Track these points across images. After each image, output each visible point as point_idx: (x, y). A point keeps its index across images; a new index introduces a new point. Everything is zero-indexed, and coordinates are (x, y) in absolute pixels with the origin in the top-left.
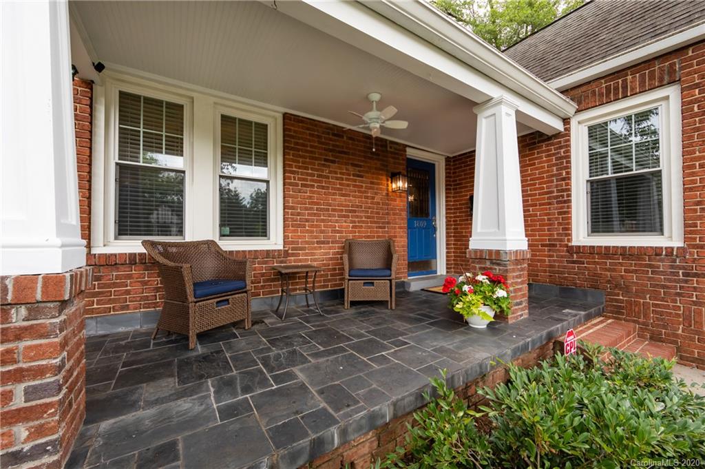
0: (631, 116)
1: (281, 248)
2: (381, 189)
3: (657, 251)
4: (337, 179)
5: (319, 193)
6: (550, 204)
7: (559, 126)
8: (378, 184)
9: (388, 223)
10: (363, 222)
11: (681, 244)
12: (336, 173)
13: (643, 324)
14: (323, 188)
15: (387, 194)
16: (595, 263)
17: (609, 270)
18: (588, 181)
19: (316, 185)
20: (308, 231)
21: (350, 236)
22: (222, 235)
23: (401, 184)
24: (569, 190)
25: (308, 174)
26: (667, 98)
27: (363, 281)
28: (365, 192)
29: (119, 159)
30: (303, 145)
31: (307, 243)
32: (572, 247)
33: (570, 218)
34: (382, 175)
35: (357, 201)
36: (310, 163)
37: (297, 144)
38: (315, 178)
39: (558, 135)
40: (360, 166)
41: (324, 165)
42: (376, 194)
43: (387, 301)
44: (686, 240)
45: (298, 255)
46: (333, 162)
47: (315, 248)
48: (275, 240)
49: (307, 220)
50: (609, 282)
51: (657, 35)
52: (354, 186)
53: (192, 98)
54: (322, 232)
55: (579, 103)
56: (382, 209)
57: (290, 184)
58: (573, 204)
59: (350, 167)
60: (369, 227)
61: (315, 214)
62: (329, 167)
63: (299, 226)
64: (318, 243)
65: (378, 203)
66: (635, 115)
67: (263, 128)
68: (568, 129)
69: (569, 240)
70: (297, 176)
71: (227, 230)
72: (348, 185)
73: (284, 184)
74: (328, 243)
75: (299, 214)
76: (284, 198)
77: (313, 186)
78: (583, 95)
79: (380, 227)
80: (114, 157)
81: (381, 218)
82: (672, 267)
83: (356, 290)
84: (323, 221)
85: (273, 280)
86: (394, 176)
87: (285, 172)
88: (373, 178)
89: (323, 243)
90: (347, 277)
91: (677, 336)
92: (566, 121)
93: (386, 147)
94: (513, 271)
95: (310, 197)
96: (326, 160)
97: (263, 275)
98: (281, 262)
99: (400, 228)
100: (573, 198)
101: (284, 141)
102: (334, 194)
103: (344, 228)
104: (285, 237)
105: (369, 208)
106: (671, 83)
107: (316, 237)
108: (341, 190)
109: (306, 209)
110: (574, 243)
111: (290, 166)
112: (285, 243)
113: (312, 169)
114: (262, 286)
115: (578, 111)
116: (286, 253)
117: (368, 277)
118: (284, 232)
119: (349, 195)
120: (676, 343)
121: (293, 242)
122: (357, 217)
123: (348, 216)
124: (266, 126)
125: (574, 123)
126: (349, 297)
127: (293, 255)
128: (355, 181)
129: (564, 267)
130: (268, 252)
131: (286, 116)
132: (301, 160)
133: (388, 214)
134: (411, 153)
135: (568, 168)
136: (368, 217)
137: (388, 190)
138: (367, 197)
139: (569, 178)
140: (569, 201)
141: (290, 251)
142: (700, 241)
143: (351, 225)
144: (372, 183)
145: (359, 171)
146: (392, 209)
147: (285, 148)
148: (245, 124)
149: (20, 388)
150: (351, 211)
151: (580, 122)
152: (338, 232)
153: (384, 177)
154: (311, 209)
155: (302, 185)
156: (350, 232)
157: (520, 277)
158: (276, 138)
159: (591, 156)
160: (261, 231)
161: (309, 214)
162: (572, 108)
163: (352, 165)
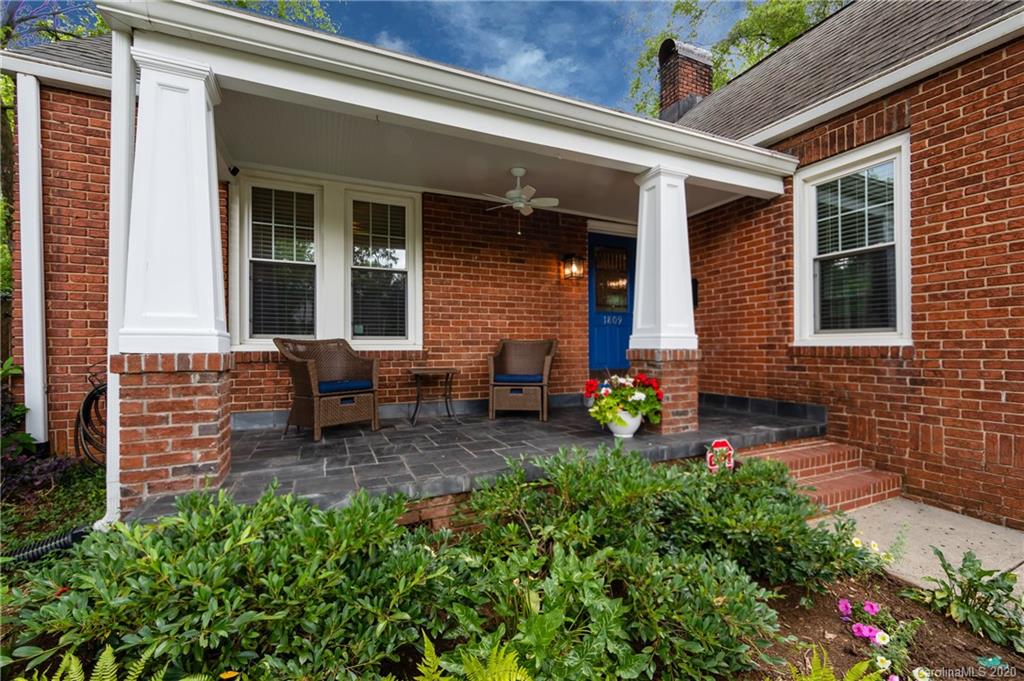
0: (836, 181)
1: (420, 348)
2: (551, 277)
3: (881, 352)
4: (489, 266)
5: (465, 284)
6: (768, 291)
7: (776, 187)
8: (546, 270)
9: (560, 319)
10: (525, 318)
11: (909, 342)
12: (487, 259)
13: (869, 447)
14: (471, 277)
15: (559, 283)
16: (817, 369)
17: (831, 378)
18: (815, 260)
19: (462, 274)
20: (451, 330)
21: (507, 335)
22: (355, 334)
23: (574, 269)
24: (790, 272)
25: (452, 263)
26: (898, 149)
27: (509, 388)
28: (527, 281)
29: (253, 256)
30: (445, 228)
31: (451, 343)
32: (792, 348)
33: (792, 310)
34: (550, 258)
35: (516, 293)
36: (454, 249)
37: (437, 227)
38: (461, 266)
39: (777, 199)
40: (521, 249)
41: (472, 251)
42: (543, 282)
43: (538, 412)
44: (914, 336)
45: (440, 357)
46: (485, 246)
47: (461, 350)
48: (413, 340)
49: (451, 317)
50: (831, 394)
52: (512, 274)
53: (322, 187)
54: (469, 330)
55: (801, 157)
56: (551, 301)
57: (430, 275)
58: (796, 291)
59: (506, 252)
60: (533, 325)
61: (461, 309)
62: (479, 252)
63: (441, 323)
64: (464, 343)
65: (545, 294)
66: (842, 179)
67: (400, 211)
68: (789, 191)
69: (791, 340)
70: (438, 265)
71: (360, 328)
72: (504, 273)
73: (424, 276)
74: (477, 343)
75: (441, 309)
76: (424, 290)
77: (458, 276)
78: (805, 145)
79: (548, 325)
80: (248, 256)
81: (549, 313)
82: (899, 372)
83: (502, 398)
84: (471, 317)
85: (410, 385)
86: (567, 259)
87: (424, 261)
88: (538, 263)
89: (471, 343)
90: (492, 382)
91: (902, 462)
92: (787, 180)
93: (558, 221)
94: (672, 373)
95: (455, 290)
96: (474, 244)
97: (398, 378)
98: (419, 365)
99: (576, 325)
100: (796, 283)
101: (424, 225)
102: (485, 285)
103: (500, 326)
104: (425, 336)
105: (533, 300)
106: (901, 130)
107: (462, 336)
108: (495, 279)
109: (450, 303)
110: (796, 343)
111: (431, 254)
112: (425, 343)
113: (457, 256)
114: (398, 391)
115: (800, 167)
116: (425, 355)
117: (517, 383)
118: (424, 330)
119: (505, 286)
120: (901, 471)
121: (433, 343)
122: (516, 312)
123: (504, 311)
124: (403, 209)
125: (797, 181)
126: (494, 406)
127: (433, 357)
128: (514, 267)
129: (784, 375)
130: (404, 353)
131: (425, 196)
132: (443, 246)
133: (559, 307)
134: (593, 226)
135: (789, 243)
136: (530, 312)
137: (559, 277)
138: (529, 287)
139: (791, 257)
140: (792, 287)
141: (430, 353)
142: (929, 338)
143: (508, 322)
144: (536, 269)
145: (519, 255)
146: (566, 301)
147: (424, 233)
148: (380, 208)
149: (196, 426)
150: (507, 305)
151: (805, 181)
152: (491, 330)
153: (554, 261)
154: (456, 303)
155: (445, 276)
156: (508, 330)
157: (684, 381)
158: (413, 223)
159: (820, 226)
160: (398, 329)
161: (453, 310)
162: (787, 163)
163: (510, 248)
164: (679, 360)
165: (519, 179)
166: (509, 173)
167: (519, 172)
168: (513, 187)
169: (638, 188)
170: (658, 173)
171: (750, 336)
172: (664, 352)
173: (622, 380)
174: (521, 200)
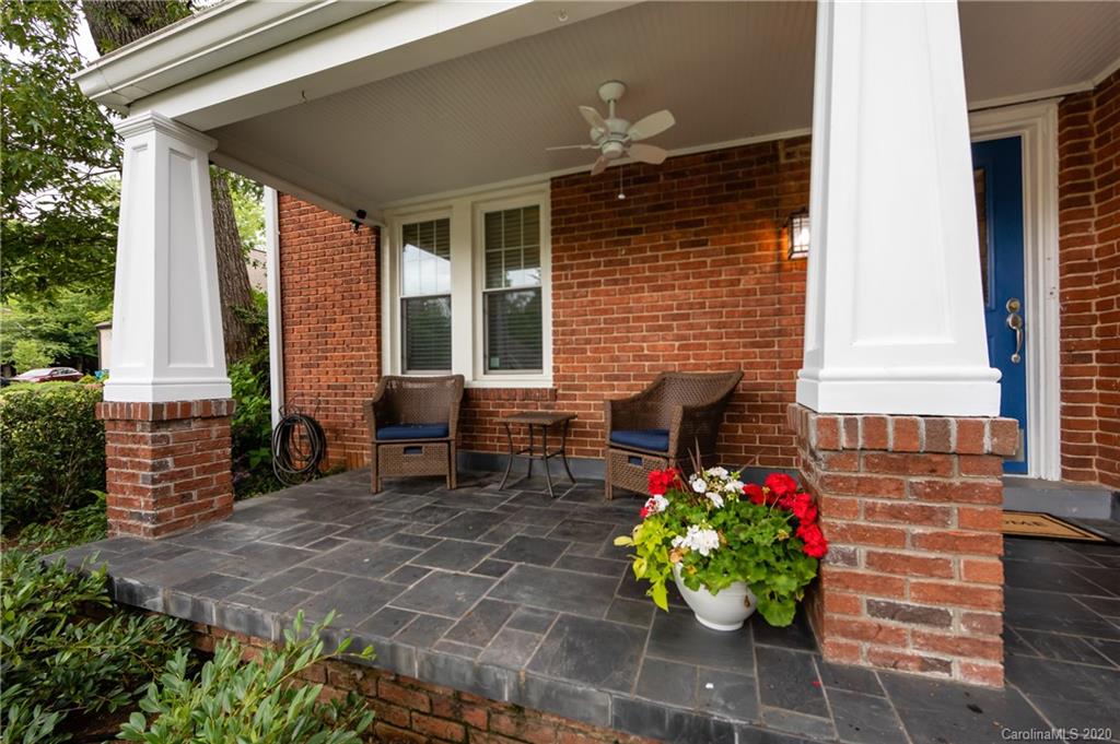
1: (550, 386)
2: (757, 259)
4: (644, 260)
5: (607, 293)
8: (751, 249)
9: (780, 333)
10: (707, 336)
12: (642, 250)
14: (615, 282)
15: (779, 268)
19: (603, 279)
20: (589, 360)
22: (491, 368)
25: (588, 266)
27: (627, 453)
28: (712, 273)
30: (579, 219)
31: (587, 378)
34: (762, 226)
35: (692, 296)
36: (592, 246)
37: (568, 221)
38: (602, 268)
40: (700, 223)
41: (617, 243)
42: (742, 272)
45: (573, 397)
46: (639, 231)
48: (544, 375)
49: (588, 342)
52: (684, 266)
54: (614, 359)
56: (759, 303)
59: (674, 233)
60: (723, 346)
61: (601, 329)
62: (628, 242)
63: (574, 351)
64: (607, 378)
65: (749, 292)
67: (536, 212)
70: (569, 273)
71: (495, 362)
72: (668, 268)
74: (627, 378)
75: (573, 332)
76: (553, 309)
77: (597, 283)
79: (755, 345)
81: (759, 324)
84: (616, 340)
87: (554, 270)
88: (734, 240)
89: (617, 378)
93: (777, 158)
95: (593, 302)
96: (621, 233)
98: (547, 407)
103: (663, 351)
104: (555, 370)
105: (724, 305)
107: (603, 369)
108: (655, 279)
109: (586, 323)
111: (562, 258)
112: (555, 378)
113: (595, 255)
114: (522, 439)
116: (554, 394)
117: (632, 446)
118: (556, 361)
119: (673, 287)
121: (565, 378)
122: (691, 326)
123: (669, 328)
124: (538, 208)
127: (564, 397)
128: (686, 256)
130: (528, 391)
131: (554, 183)
132: (576, 244)
133: (779, 313)
136: (719, 326)
137: (780, 257)
138: (716, 284)
141: (560, 391)
143: (677, 344)
144: (730, 251)
145: (696, 234)
148: (514, 215)
150: (675, 318)
152: (647, 358)
153: (769, 231)
154: (593, 322)
155: (581, 285)
156: (676, 358)
160: (536, 360)
161: (592, 331)
163: (682, 225)
165: (612, 104)
172: (829, 423)
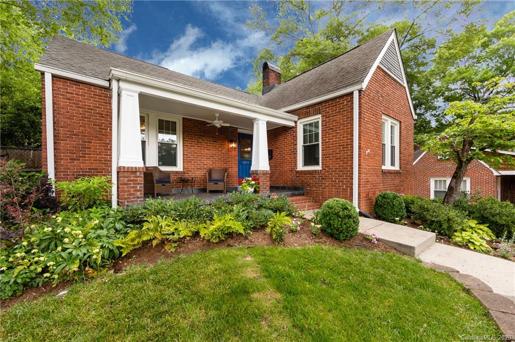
0: (307, 124)
1: (182, 170)
2: (225, 147)
3: (315, 171)
4: (205, 143)
5: (197, 149)
6: (291, 154)
7: (293, 124)
8: (224, 145)
9: (228, 162)
10: (217, 161)
11: (321, 169)
12: (205, 141)
13: (313, 197)
14: (199, 147)
15: (228, 149)
16: (302, 177)
17: (306, 179)
18: (303, 146)
20: (192, 164)
21: (211, 167)
22: (159, 165)
23: (234, 145)
24: (296, 149)
25: (192, 141)
26: (319, 118)
27: (214, 183)
28: (218, 148)
30: (190, 130)
31: (192, 169)
33: (297, 160)
35: (214, 152)
36: (194, 137)
37: (188, 129)
38: (196, 143)
39: (293, 127)
40: (215, 138)
41: (199, 138)
42: (223, 149)
43: (223, 190)
44: (322, 167)
45: (189, 173)
46: (204, 136)
47: (196, 171)
48: (179, 167)
49: (193, 160)
50: (306, 183)
51: (318, 96)
52: (213, 146)
53: (148, 114)
54: (199, 164)
55: (299, 116)
56: (226, 155)
57: (186, 145)
58: (298, 154)
59: (210, 138)
60: (220, 163)
61: (196, 157)
62: (202, 138)
63: (189, 162)
64: (197, 169)
65: (224, 153)
66: (309, 123)
68: (296, 125)
69: (297, 169)
71: (161, 163)
72: (210, 146)
73: (183, 146)
74: (201, 169)
75: (189, 157)
76: (183, 151)
77: (195, 146)
78: (301, 113)
79: (225, 163)
81: (225, 159)
82: (319, 177)
83: (211, 186)
84: (199, 160)
85: (179, 183)
86: (231, 142)
87: (183, 141)
88: (221, 143)
89: (199, 169)
90: (208, 181)
91: (320, 200)
92: (296, 122)
94: (262, 177)
95: (193, 151)
96: (200, 136)
97: (175, 180)
98: (182, 176)
99: (234, 164)
100: (298, 152)
101: (183, 129)
102: (204, 149)
103: (209, 163)
104: (184, 166)
105: (220, 155)
106: (320, 113)
107: (196, 167)
108: (207, 147)
109: (192, 155)
110: (298, 170)
111: (185, 138)
112: (184, 169)
113: (195, 139)
115: (299, 119)
116: (184, 172)
117: (216, 182)
118: (183, 164)
119: (210, 150)
120: (319, 202)
121: (187, 169)
122: (214, 159)
123: (210, 158)
124: (175, 123)
125: (298, 123)
126: (209, 189)
127: (187, 173)
128: (213, 144)
129: (295, 179)
130: (177, 172)
131: (183, 118)
132: (190, 136)
133: (228, 158)
134: (239, 131)
135: (296, 140)
136: (219, 159)
137: (228, 147)
138: (219, 151)
139: (297, 145)
142: (325, 167)
143: (211, 162)
144: (221, 145)
145: (215, 140)
146: (230, 156)
147: (183, 131)
148: (168, 122)
149: (138, 186)
150: (212, 156)
151: (300, 123)
152: (206, 165)
153: (227, 142)
154: (194, 155)
155: (191, 146)
156: (211, 165)
157: (266, 179)
158: (179, 127)
159: (304, 136)
160: (174, 164)
161: (193, 157)
162: (295, 118)
163: (212, 137)
164: (264, 173)
165: (217, 117)
166: (214, 115)
167: (217, 115)
168: (215, 120)
169: (253, 123)
170: (259, 120)
171: (287, 168)
172: (260, 171)
173: (249, 179)
174: (218, 124)
